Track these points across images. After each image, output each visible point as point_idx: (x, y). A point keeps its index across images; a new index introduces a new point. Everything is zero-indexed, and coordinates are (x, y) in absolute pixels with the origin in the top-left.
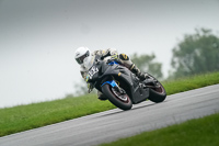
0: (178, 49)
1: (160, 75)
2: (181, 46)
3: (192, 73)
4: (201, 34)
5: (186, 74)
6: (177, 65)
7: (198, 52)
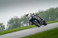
0: (9, 22)
1: (4, 28)
2: (10, 21)
3: (13, 28)
4: (15, 18)
5: (11, 28)
6: (9, 26)
7: (14, 22)
